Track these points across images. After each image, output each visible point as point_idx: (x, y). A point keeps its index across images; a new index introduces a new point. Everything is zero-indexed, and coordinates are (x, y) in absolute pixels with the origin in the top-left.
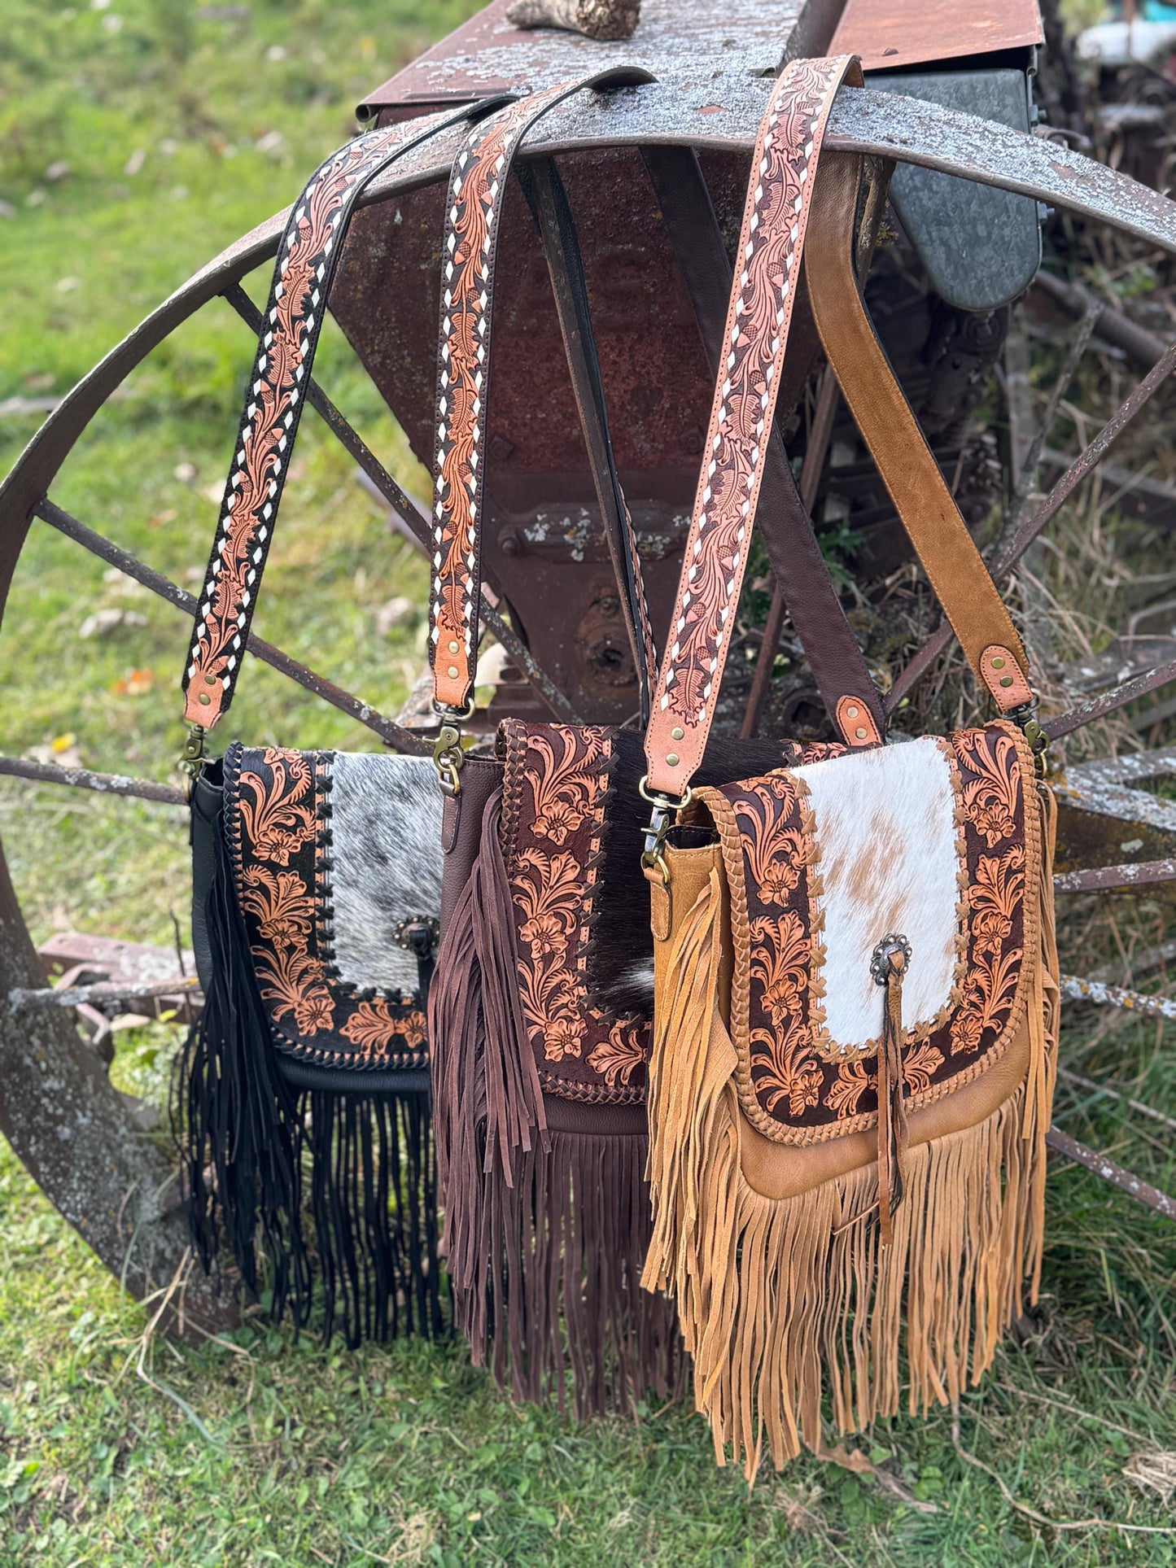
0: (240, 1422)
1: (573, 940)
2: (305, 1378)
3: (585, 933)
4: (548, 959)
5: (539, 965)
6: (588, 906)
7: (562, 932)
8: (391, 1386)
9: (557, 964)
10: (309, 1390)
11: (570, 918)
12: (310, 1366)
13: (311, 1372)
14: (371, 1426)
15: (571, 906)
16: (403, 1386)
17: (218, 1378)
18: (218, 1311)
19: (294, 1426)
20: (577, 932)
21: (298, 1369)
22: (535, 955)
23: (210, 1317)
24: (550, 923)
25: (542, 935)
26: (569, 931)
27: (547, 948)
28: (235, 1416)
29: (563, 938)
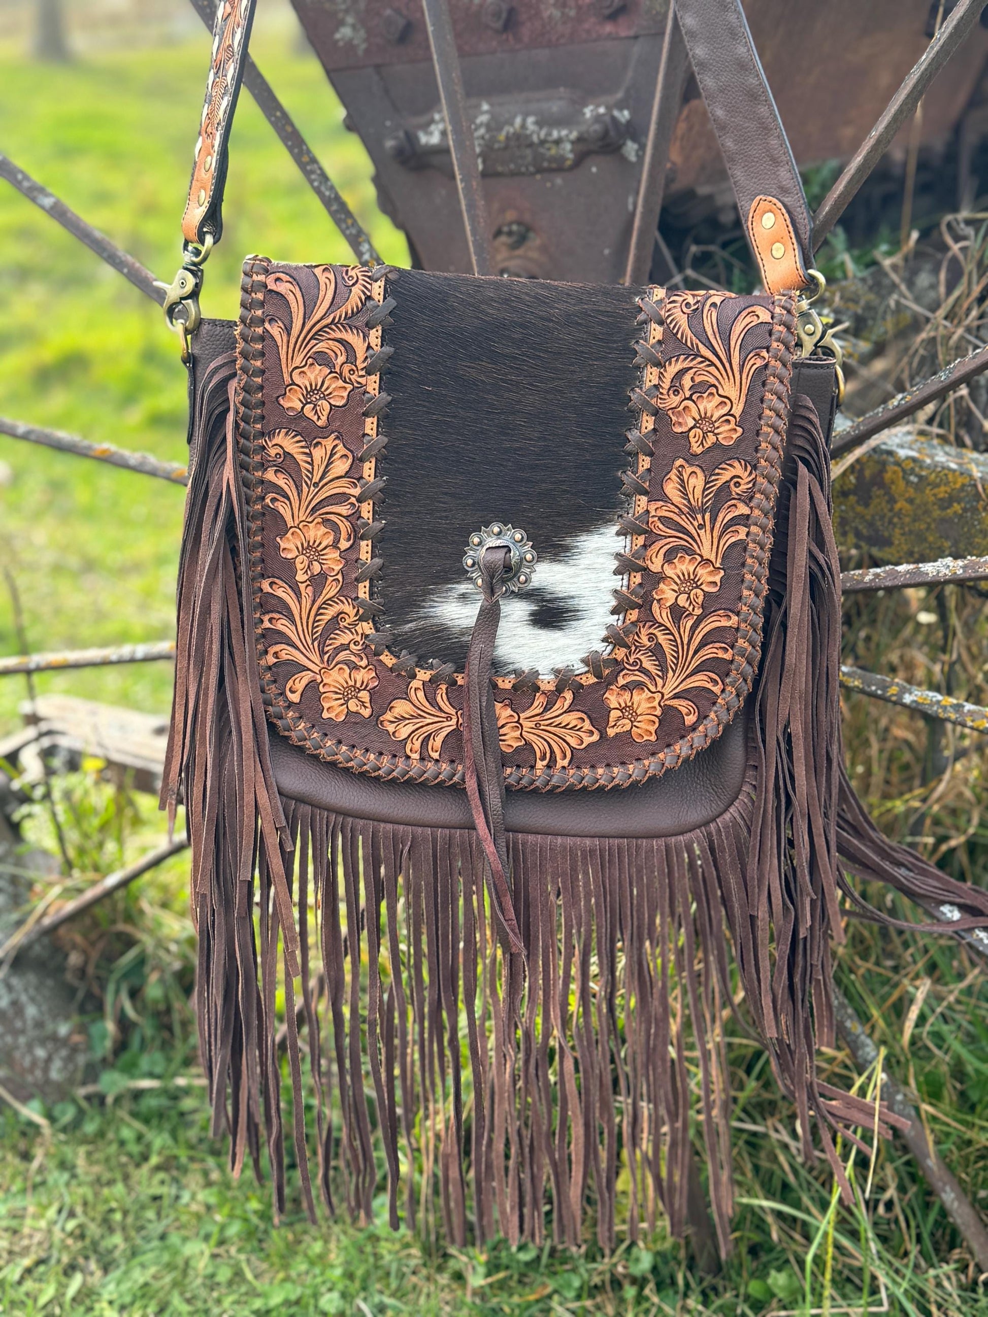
0: (18, 1203)
1: (350, 557)
2: (111, 1170)
3: (365, 547)
4: (318, 581)
5: (307, 592)
6: (366, 510)
7: (335, 545)
8: (202, 1196)
9: (331, 590)
10: (111, 1183)
11: (345, 527)
12: (124, 1159)
13: (123, 1166)
14: (163, 1237)
15: (344, 510)
16: (213, 1200)
17: (14, 1148)
18: (47, 1081)
19: (72, 1214)
20: (354, 547)
21: (107, 1160)
22: (301, 577)
23: (36, 1085)
24: (317, 533)
25: (311, 549)
26: (344, 545)
27: (316, 567)
28: (15, 1195)
29: (336, 555)
